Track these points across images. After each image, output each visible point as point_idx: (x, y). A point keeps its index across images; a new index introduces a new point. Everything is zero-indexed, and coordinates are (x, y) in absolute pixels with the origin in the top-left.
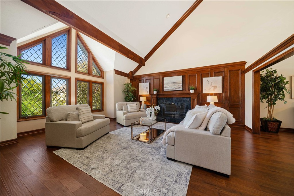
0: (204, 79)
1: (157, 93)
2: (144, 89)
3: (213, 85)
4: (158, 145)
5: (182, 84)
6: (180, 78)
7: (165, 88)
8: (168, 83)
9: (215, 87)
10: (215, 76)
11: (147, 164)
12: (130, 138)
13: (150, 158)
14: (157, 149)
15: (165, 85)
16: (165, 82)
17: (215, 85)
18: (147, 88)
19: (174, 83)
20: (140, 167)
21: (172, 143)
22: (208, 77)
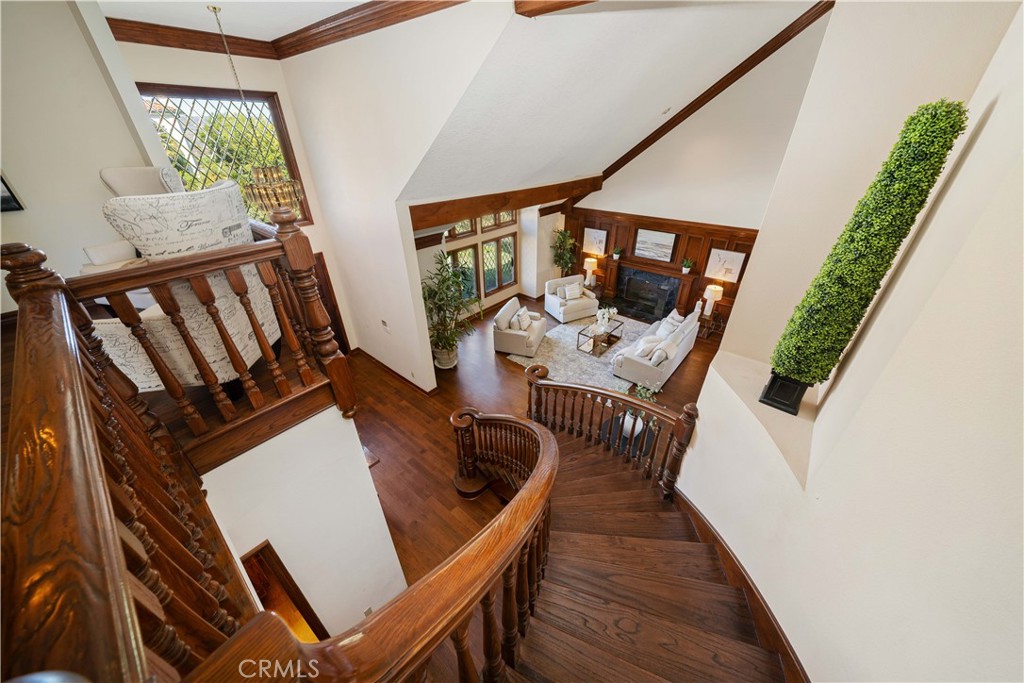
0: (714, 251)
1: (620, 258)
2: (595, 244)
3: (726, 266)
4: (607, 360)
5: (671, 251)
6: (668, 239)
7: (637, 251)
8: (644, 242)
9: (728, 271)
10: (735, 250)
11: (595, 378)
12: (575, 348)
13: (598, 372)
14: (606, 364)
15: (638, 245)
16: (639, 239)
17: (730, 267)
18: (600, 242)
19: (658, 245)
20: (590, 379)
21: (621, 365)
22: (723, 249)
